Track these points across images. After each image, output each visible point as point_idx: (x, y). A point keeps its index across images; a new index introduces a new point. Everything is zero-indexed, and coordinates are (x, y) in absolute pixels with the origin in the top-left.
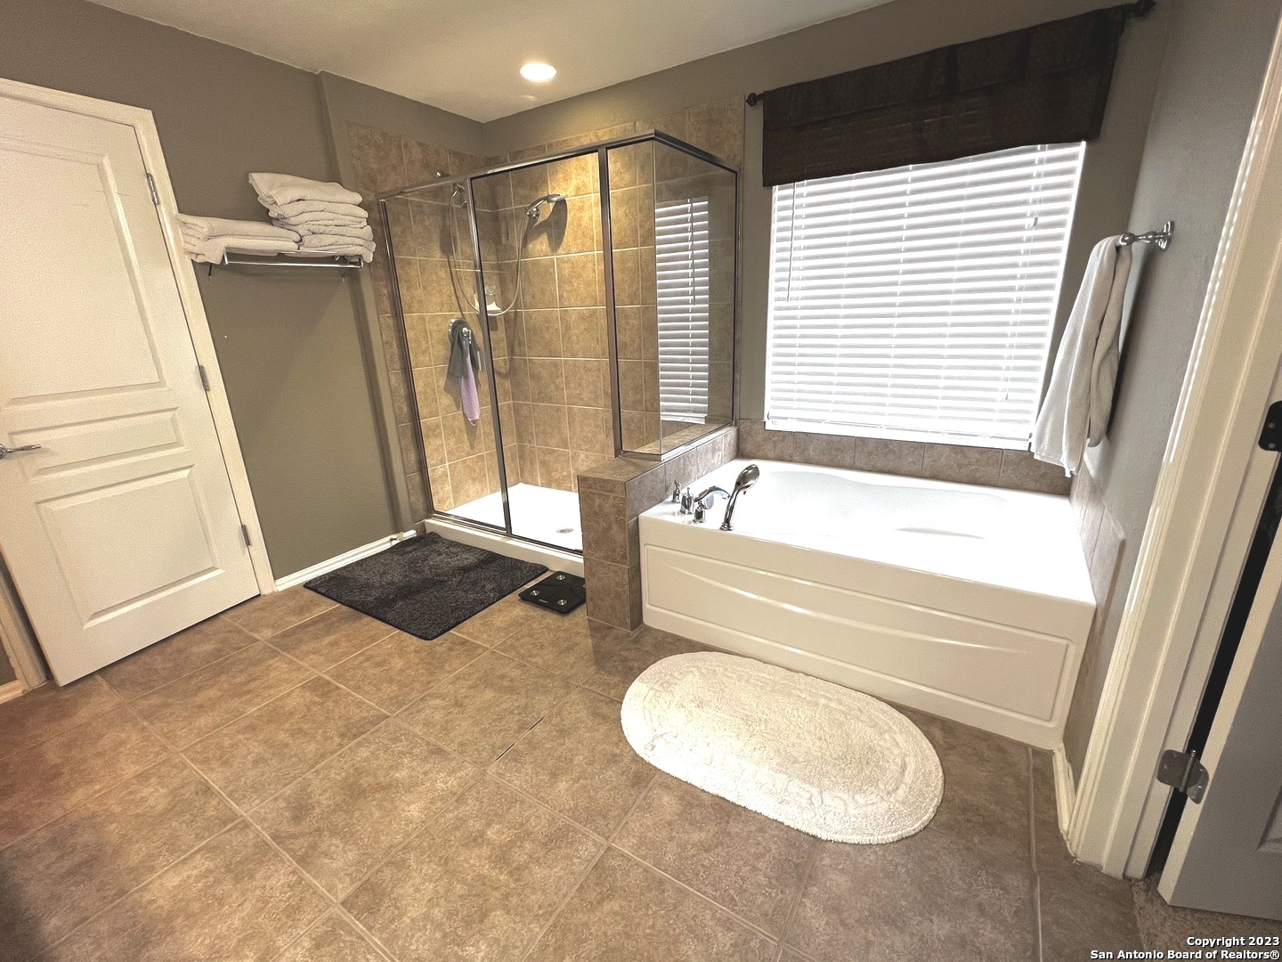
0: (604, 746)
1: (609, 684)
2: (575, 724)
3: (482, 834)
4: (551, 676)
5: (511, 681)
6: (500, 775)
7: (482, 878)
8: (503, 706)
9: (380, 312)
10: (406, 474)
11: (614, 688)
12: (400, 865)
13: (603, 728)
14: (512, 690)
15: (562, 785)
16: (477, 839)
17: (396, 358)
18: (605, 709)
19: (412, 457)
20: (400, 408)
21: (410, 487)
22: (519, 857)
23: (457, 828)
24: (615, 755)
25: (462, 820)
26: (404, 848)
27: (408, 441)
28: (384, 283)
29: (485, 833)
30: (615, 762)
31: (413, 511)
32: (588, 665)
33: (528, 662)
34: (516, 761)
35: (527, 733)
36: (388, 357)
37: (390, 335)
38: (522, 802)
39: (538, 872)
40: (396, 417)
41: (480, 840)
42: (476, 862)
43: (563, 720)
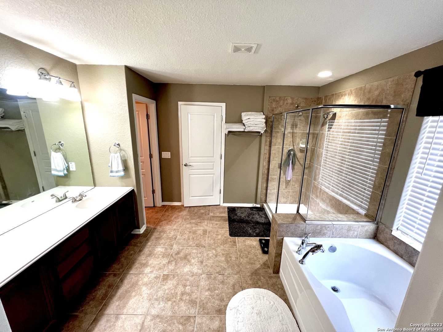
0: (224, 295)
1: (247, 282)
2: (227, 283)
3: (186, 286)
4: (239, 266)
5: (231, 260)
6: (203, 278)
7: (177, 293)
8: (222, 264)
9: (266, 145)
10: (262, 189)
11: (246, 284)
12: (174, 277)
13: (230, 291)
14: (228, 262)
15: (207, 293)
16: (185, 286)
17: (267, 158)
18: (237, 287)
19: (265, 185)
20: (264, 171)
21: (262, 193)
22: (185, 297)
23: (186, 280)
24: (223, 300)
25: (188, 280)
26: (178, 275)
27: (265, 180)
28: (269, 137)
29: (187, 286)
30: (221, 301)
31: (261, 200)
32: (250, 272)
33: (240, 259)
34: (208, 278)
35: (217, 275)
36: (265, 157)
37: (267, 152)
38: (198, 288)
39: (182, 304)
40: (263, 173)
41: (185, 287)
42: (180, 289)
43: (226, 279)
